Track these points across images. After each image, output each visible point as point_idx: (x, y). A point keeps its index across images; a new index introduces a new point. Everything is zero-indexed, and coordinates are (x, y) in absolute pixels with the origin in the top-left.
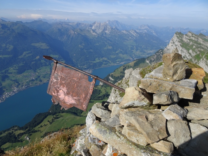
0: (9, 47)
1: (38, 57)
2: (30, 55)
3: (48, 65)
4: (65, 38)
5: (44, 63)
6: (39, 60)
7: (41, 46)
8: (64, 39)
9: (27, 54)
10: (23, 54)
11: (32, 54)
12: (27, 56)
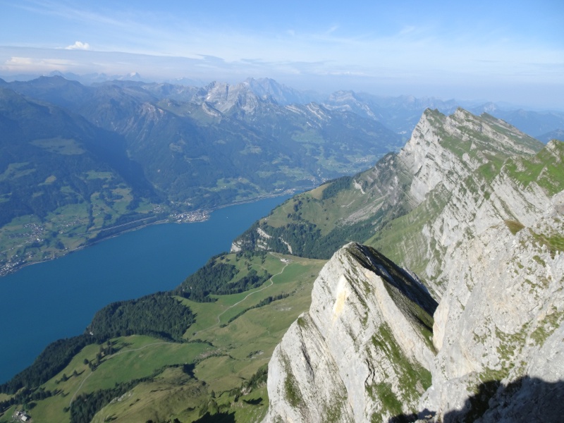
1: (51, 179)
2: (28, 172)
3: (81, 202)
4: (131, 124)
5: (70, 194)
6: (55, 186)
7: (60, 147)
8: (127, 128)
9: (20, 169)
10: (7, 172)
11: (34, 170)
12: (19, 175)
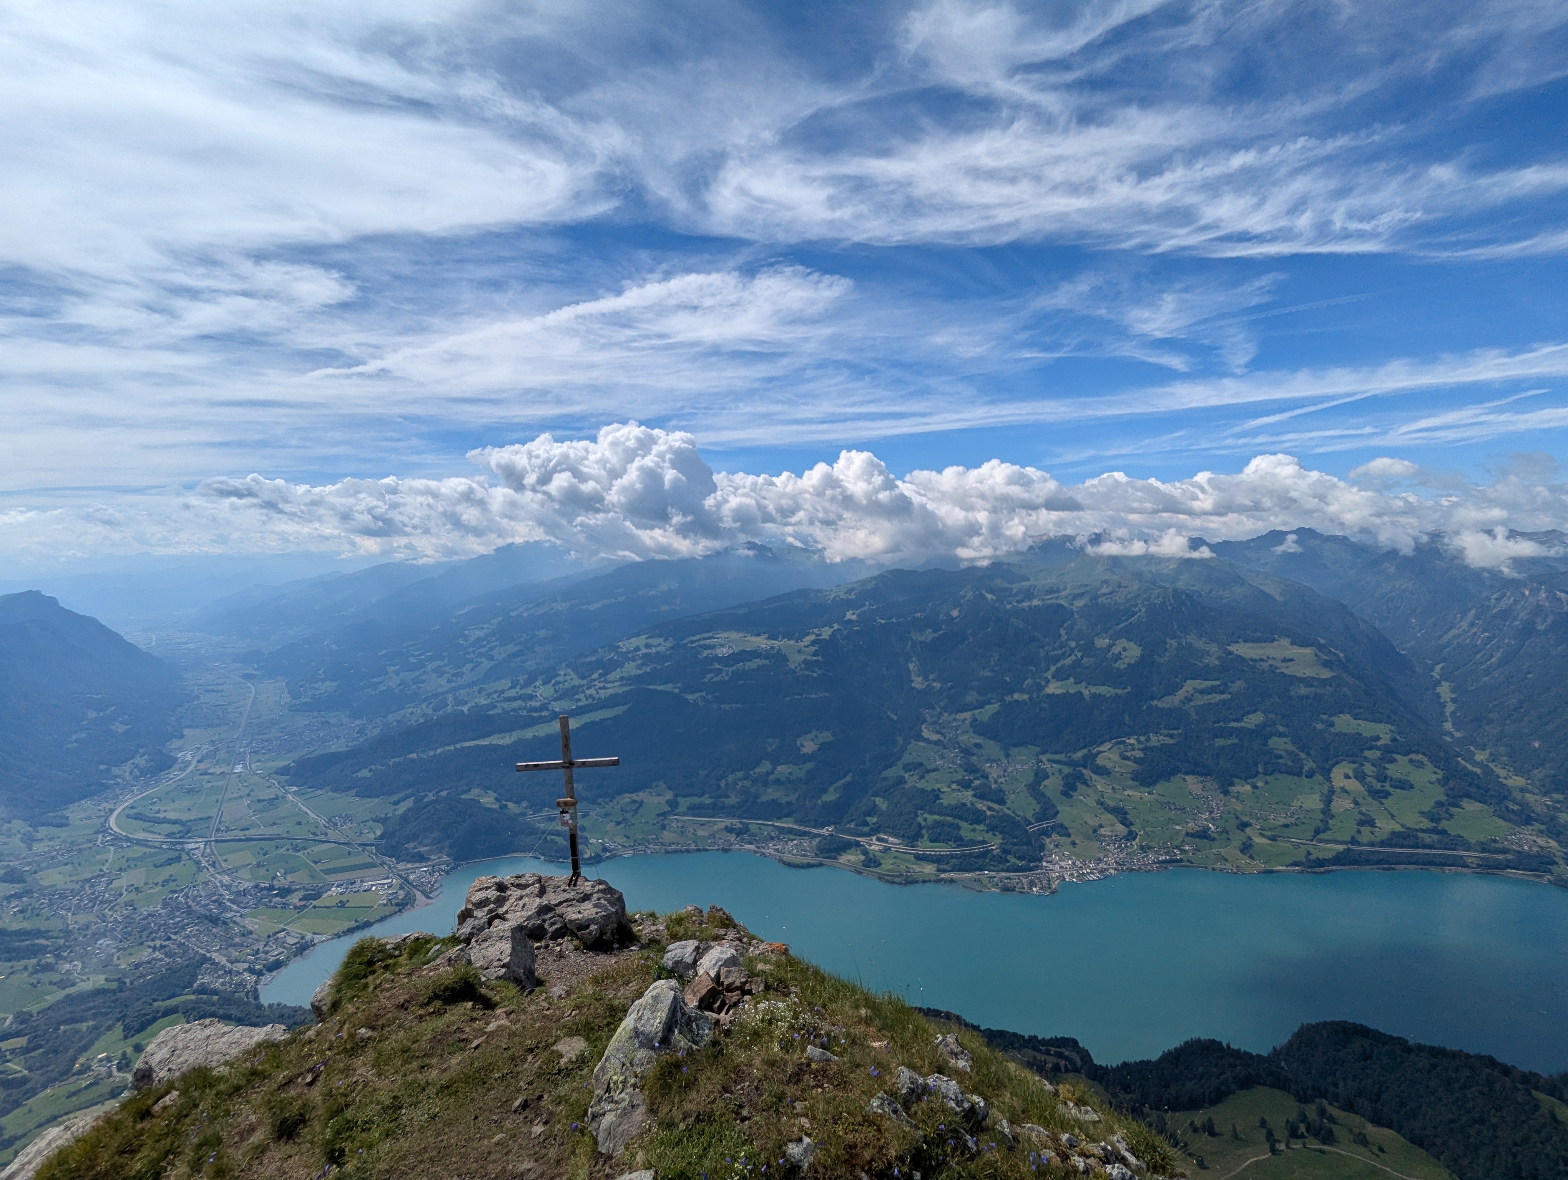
0: (1124, 649)
1: (1254, 720)
2: (1217, 697)
3: (1310, 775)
5: (1289, 753)
7: (1285, 660)
9: (1202, 692)
10: (1181, 694)
12: (1200, 700)
